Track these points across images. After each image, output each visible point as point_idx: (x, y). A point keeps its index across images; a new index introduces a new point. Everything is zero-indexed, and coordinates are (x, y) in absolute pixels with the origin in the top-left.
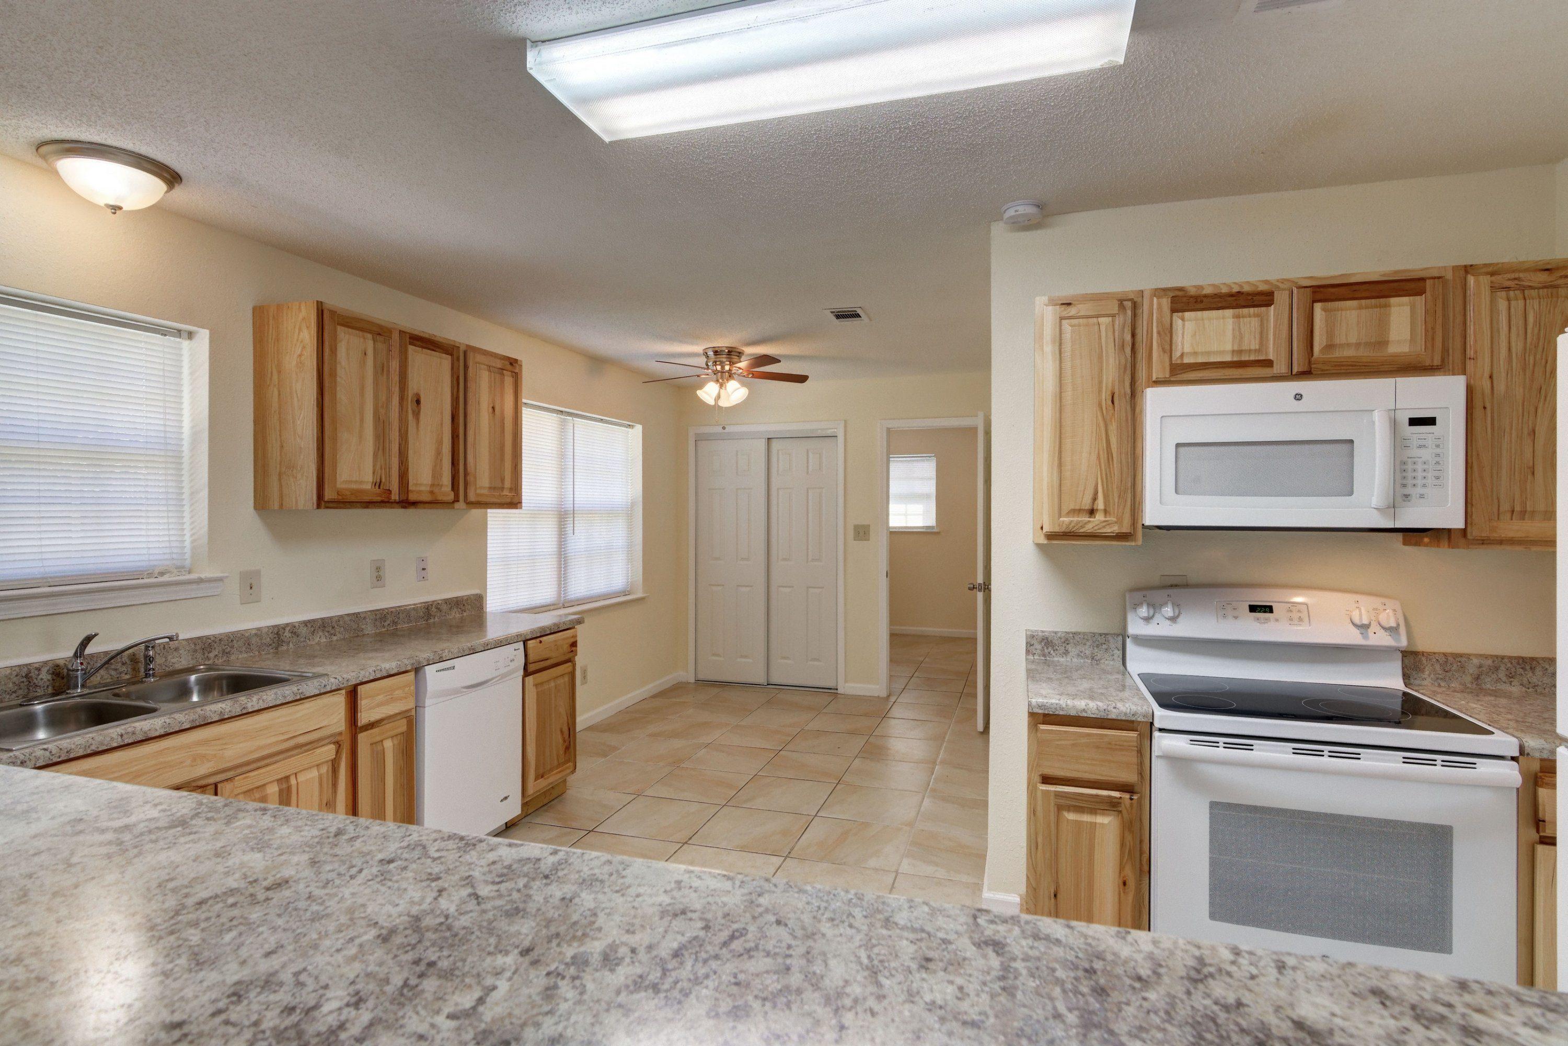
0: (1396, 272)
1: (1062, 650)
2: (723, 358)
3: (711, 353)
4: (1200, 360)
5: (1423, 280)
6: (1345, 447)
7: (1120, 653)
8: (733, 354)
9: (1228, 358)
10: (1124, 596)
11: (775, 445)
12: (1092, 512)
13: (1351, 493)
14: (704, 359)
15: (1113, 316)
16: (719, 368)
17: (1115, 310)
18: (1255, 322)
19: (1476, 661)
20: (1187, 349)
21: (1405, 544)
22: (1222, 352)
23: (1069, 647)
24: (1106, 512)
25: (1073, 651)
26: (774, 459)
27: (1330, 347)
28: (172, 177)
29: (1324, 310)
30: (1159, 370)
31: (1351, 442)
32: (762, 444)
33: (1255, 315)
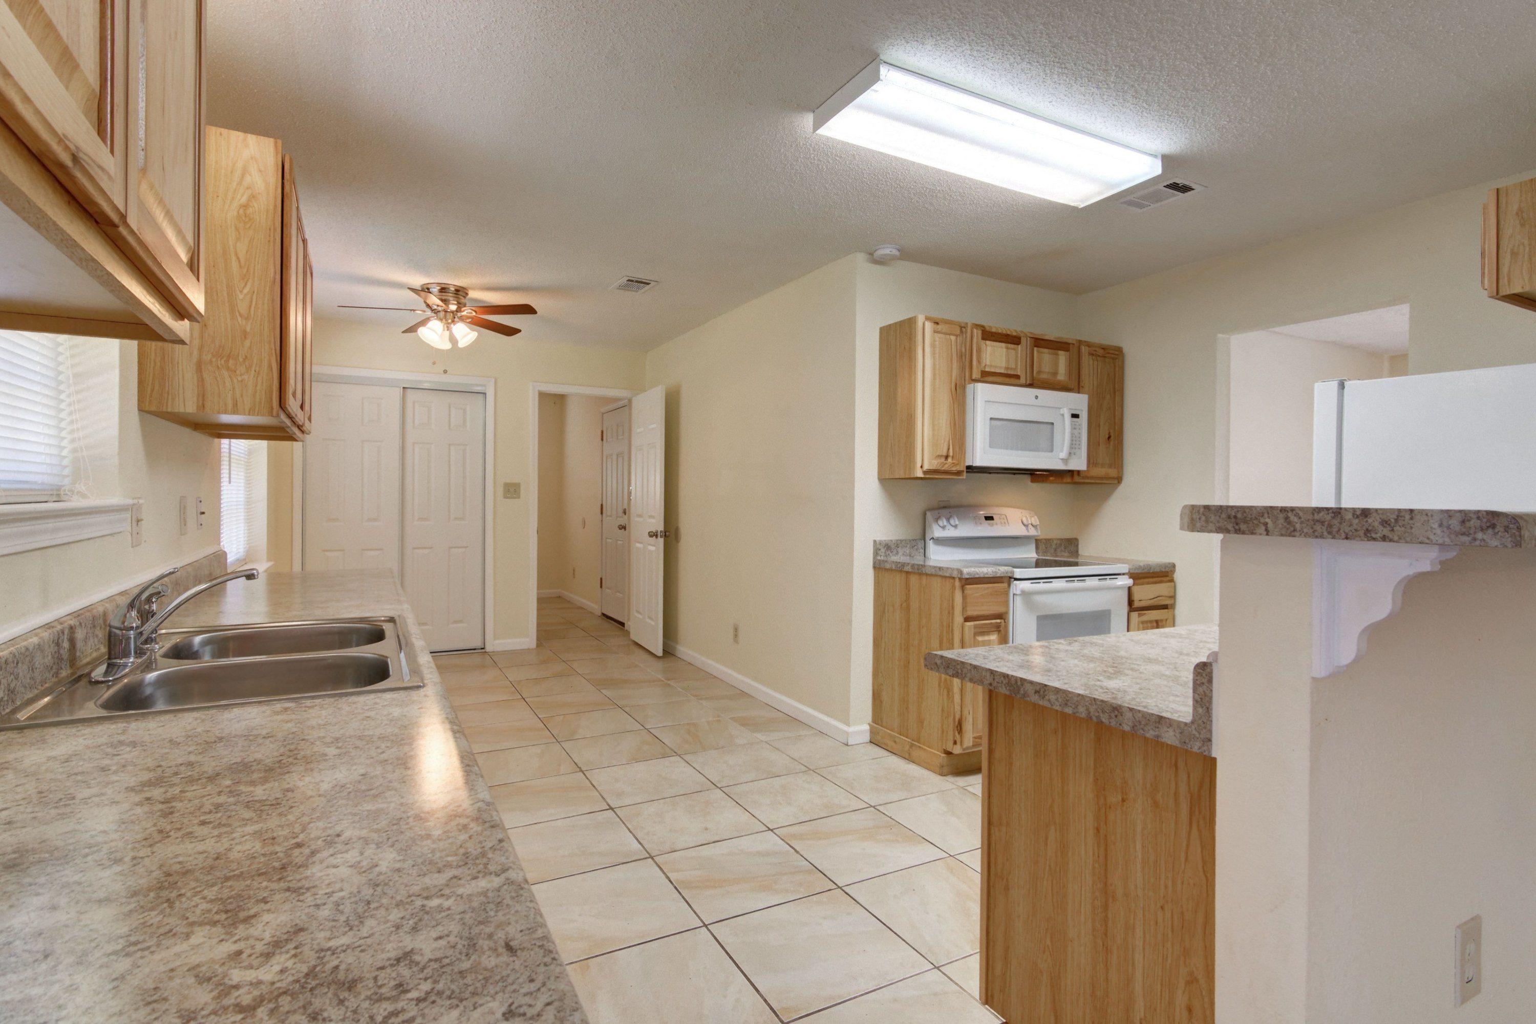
0: (1059, 338)
1: (895, 552)
4: (993, 370)
5: (1069, 344)
6: (1050, 426)
7: (923, 551)
9: (1002, 371)
10: (925, 514)
12: (947, 457)
13: (1052, 451)
15: (957, 336)
17: (958, 332)
18: (1013, 352)
19: (1055, 542)
20: (988, 363)
21: (1032, 481)
22: (1001, 367)
23: (899, 549)
24: (953, 457)
25: (901, 551)
27: (1039, 372)
29: (1038, 352)
30: (976, 375)
31: (1052, 424)
33: (1014, 349)
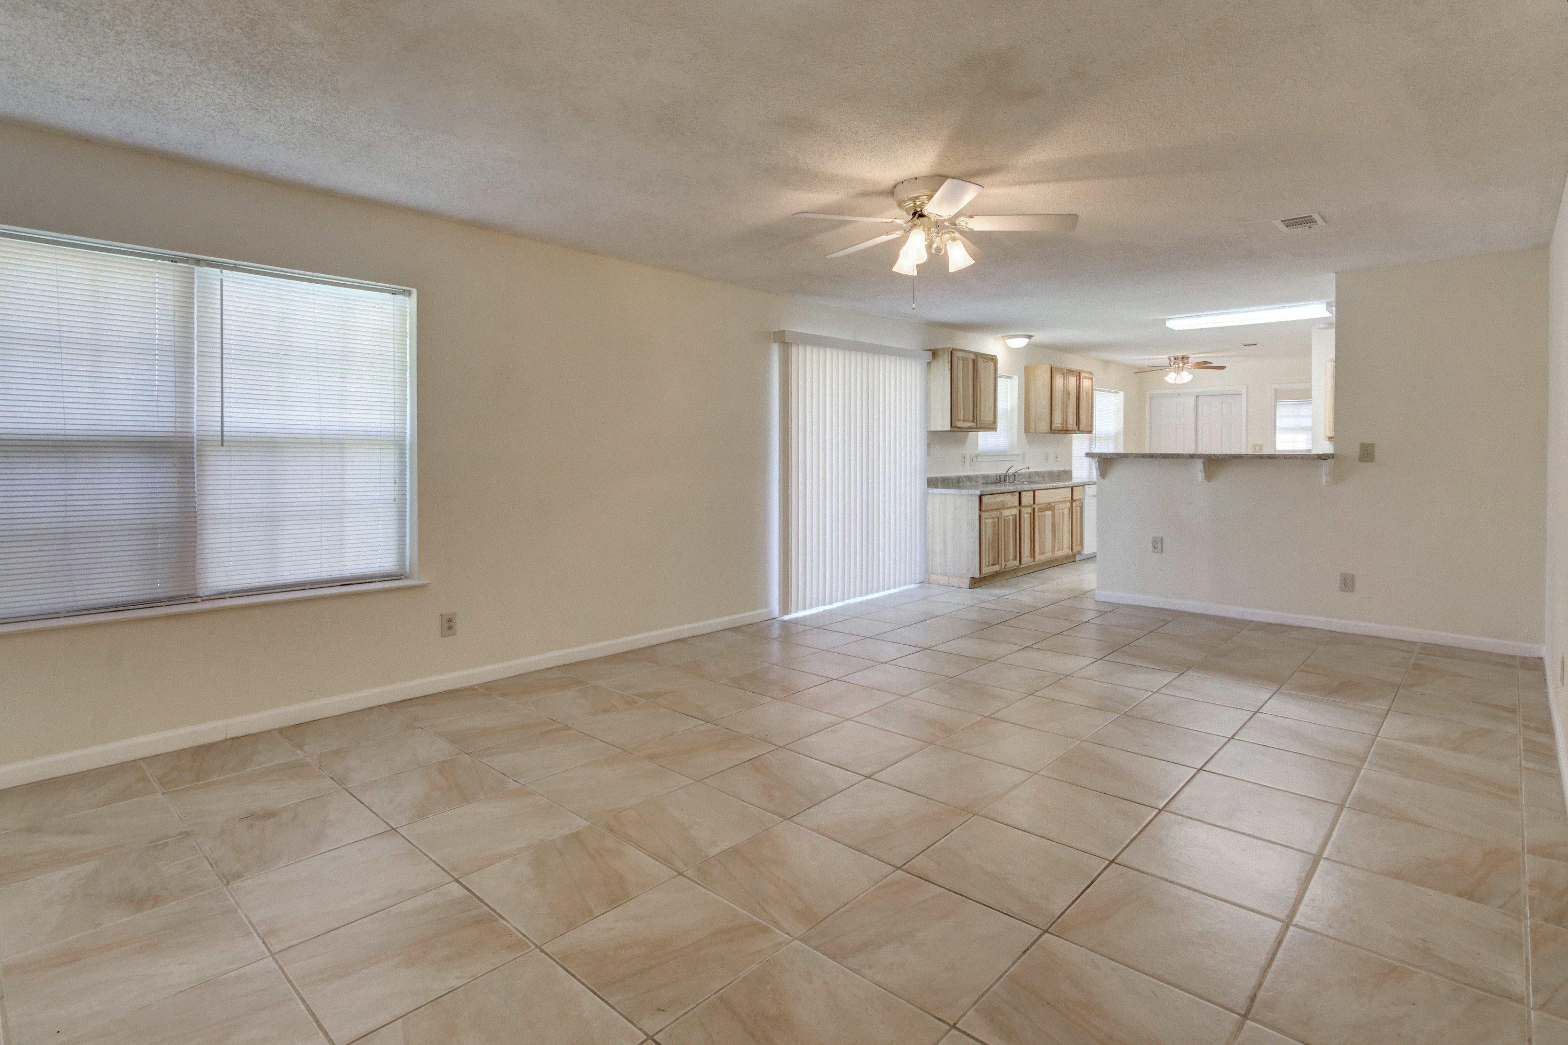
2: (1179, 361)
3: (1172, 359)
8: (1184, 359)
11: (1201, 400)
14: (1168, 361)
16: (1177, 366)
26: (1200, 407)
28: (1030, 337)
32: (1193, 398)
